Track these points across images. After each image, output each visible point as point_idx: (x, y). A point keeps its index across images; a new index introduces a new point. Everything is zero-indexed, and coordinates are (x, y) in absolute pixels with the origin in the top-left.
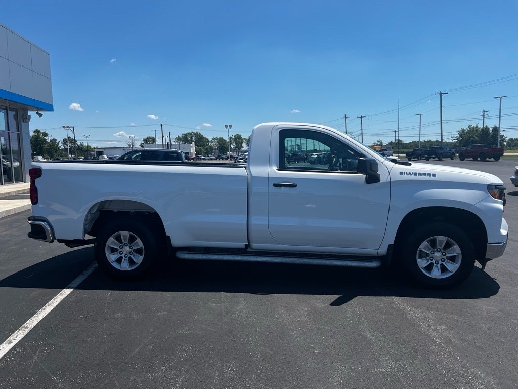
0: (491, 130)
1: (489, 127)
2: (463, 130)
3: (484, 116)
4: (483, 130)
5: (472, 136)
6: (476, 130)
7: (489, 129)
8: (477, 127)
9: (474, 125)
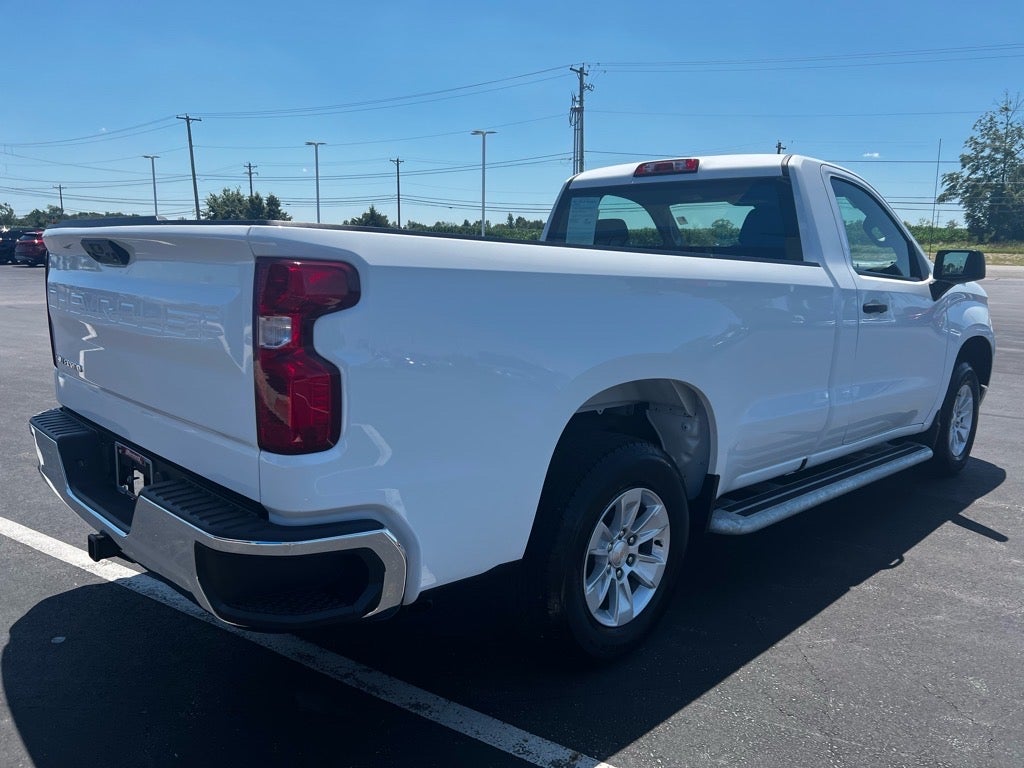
0: (265, 202)
1: (261, 196)
2: (215, 199)
3: (250, 174)
4: (251, 200)
5: (233, 212)
6: (239, 200)
7: (261, 200)
8: (238, 194)
9: (233, 190)
